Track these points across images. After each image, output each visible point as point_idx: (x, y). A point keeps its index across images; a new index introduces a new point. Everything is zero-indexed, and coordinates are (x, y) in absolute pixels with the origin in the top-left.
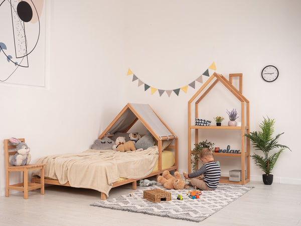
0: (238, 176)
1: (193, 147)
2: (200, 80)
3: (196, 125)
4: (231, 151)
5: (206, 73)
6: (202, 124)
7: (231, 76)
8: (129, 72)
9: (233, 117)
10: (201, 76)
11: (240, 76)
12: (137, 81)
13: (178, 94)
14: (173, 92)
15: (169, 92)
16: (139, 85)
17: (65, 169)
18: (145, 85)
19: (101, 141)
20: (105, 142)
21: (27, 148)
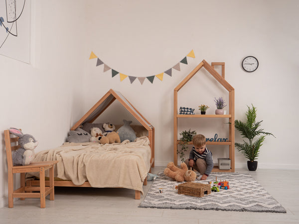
0: (228, 165)
1: (180, 137)
2: (177, 67)
3: (181, 113)
4: (218, 139)
5: (184, 61)
6: (188, 113)
7: (213, 64)
8: (92, 56)
9: (220, 105)
11: (223, 65)
12: (102, 66)
13: (152, 82)
14: (147, 79)
16: (105, 71)
17: (80, 166)
18: (113, 70)
19: (77, 132)
20: (81, 134)
21: (34, 141)
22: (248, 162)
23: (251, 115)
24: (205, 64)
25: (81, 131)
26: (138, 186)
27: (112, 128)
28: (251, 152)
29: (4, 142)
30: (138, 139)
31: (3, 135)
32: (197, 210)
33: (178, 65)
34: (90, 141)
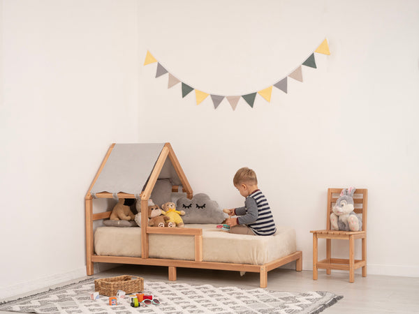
2: (297, 74)
5: (311, 62)
8: (149, 58)
12: (165, 77)
13: (252, 104)
14: (242, 100)
15: (233, 101)
16: (170, 86)
18: (183, 85)
33: (299, 69)
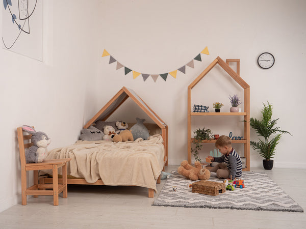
1: (194, 135)
2: (191, 64)
3: (195, 111)
4: (233, 137)
5: (198, 58)
6: (203, 111)
7: (228, 61)
8: (105, 53)
9: (235, 102)
10: (192, 61)
11: (238, 62)
12: (115, 64)
13: (165, 79)
14: (160, 77)
15: (155, 77)
16: (117, 68)
17: (93, 163)
18: (125, 68)
19: (90, 130)
20: (94, 132)
21: (47, 139)
22: (264, 160)
23: (267, 113)
24: (219, 61)
25: (94, 129)
26: (151, 184)
27: (125, 126)
28: (267, 151)
29: (17, 140)
30: (151, 137)
31: (16, 133)
32: (211, 209)
33: (192, 62)
34: (102, 139)
